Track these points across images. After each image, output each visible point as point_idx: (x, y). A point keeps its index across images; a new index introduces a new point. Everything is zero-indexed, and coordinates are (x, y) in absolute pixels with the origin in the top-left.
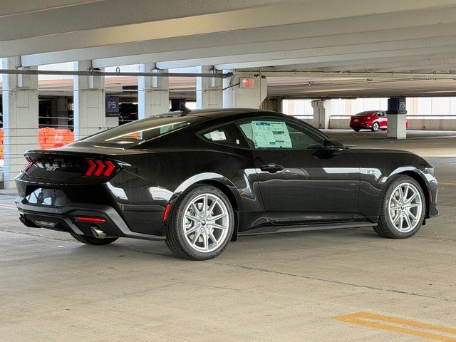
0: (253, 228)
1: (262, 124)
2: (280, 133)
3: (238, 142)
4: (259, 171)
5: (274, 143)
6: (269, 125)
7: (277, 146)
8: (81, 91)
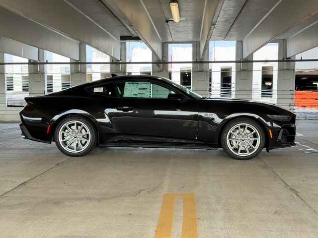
0: (110, 143)
1: (133, 84)
2: (144, 89)
3: (110, 93)
4: (115, 111)
5: (137, 95)
6: (138, 84)
7: (138, 96)
8: (280, 70)
